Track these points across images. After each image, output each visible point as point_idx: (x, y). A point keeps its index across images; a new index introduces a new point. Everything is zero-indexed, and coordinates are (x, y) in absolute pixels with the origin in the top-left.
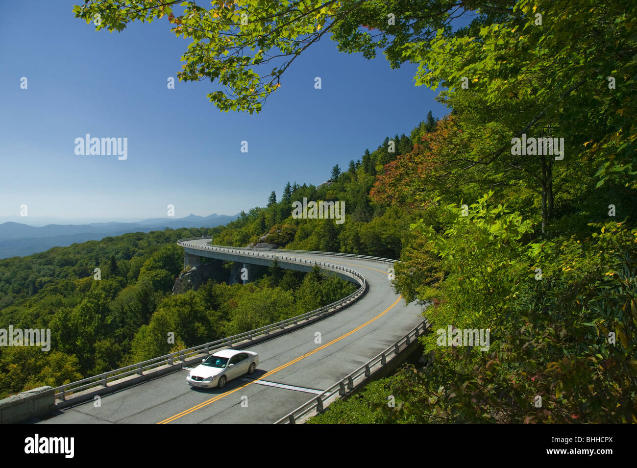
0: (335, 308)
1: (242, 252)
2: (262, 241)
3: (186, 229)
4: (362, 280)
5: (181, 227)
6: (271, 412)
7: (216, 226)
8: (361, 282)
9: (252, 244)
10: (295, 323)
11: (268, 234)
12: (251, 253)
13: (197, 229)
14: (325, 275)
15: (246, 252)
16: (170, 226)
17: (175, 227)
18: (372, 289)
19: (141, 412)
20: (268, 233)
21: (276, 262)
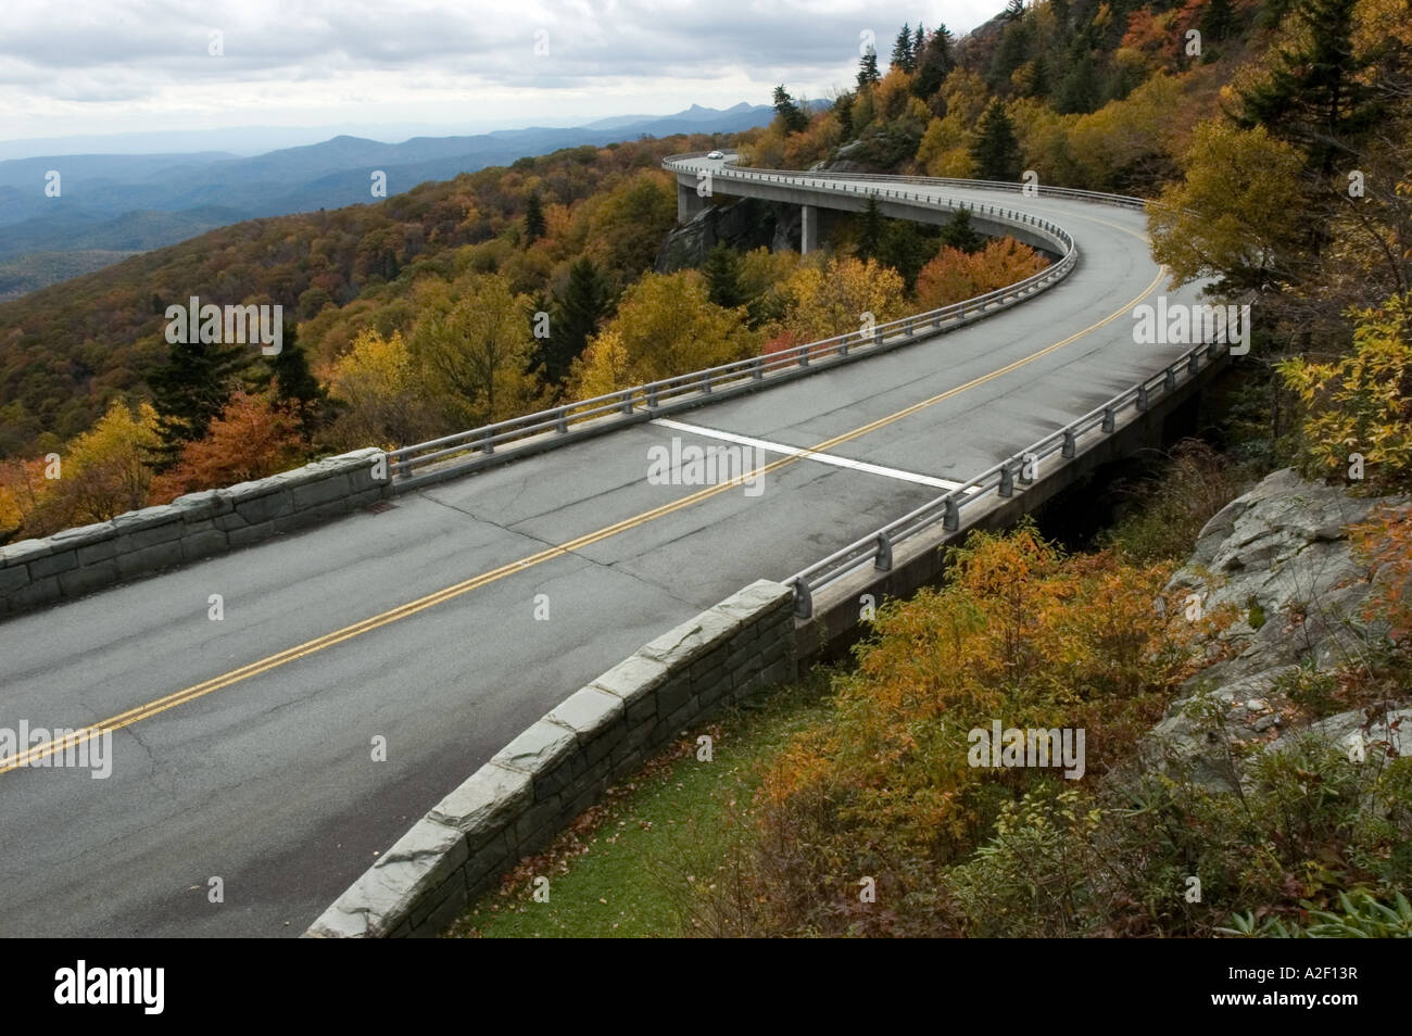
0: (1000, 301)
1: (798, 181)
2: (842, 158)
3: (684, 137)
4: (1068, 243)
5: (672, 134)
6: (839, 522)
7: (745, 129)
8: (1063, 247)
9: (822, 164)
10: (909, 332)
11: (857, 142)
12: (819, 183)
13: (705, 136)
14: (979, 229)
15: (809, 182)
16: (648, 132)
17: (660, 134)
18: (1090, 261)
19: (561, 509)
20: (857, 138)
21: (873, 202)
